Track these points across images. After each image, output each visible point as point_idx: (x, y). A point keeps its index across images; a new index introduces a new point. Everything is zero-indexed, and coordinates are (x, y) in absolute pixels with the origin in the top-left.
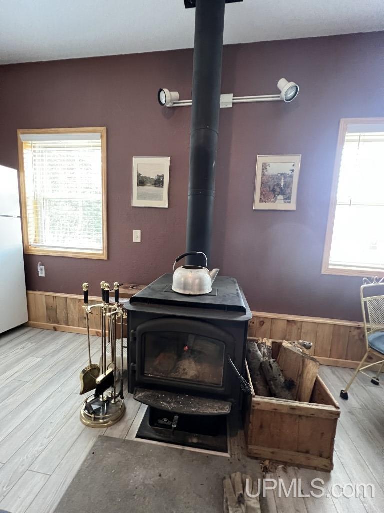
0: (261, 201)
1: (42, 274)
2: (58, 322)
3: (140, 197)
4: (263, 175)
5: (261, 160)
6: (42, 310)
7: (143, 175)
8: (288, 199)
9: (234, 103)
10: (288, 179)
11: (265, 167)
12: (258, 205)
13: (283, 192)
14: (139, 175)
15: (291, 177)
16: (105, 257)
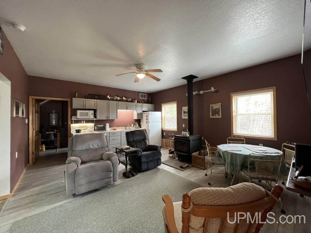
0: (212, 116)
1: (165, 135)
2: (167, 147)
3: (184, 116)
4: (212, 109)
5: (211, 105)
6: (164, 144)
7: (185, 111)
8: (219, 115)
9: (204, 93)
10: (218, 110)
11: (212, 107)
12: (211, 117)
13: (217, 113)
14: (184, 111)
15: (219, 109)
16: (177, 131)
